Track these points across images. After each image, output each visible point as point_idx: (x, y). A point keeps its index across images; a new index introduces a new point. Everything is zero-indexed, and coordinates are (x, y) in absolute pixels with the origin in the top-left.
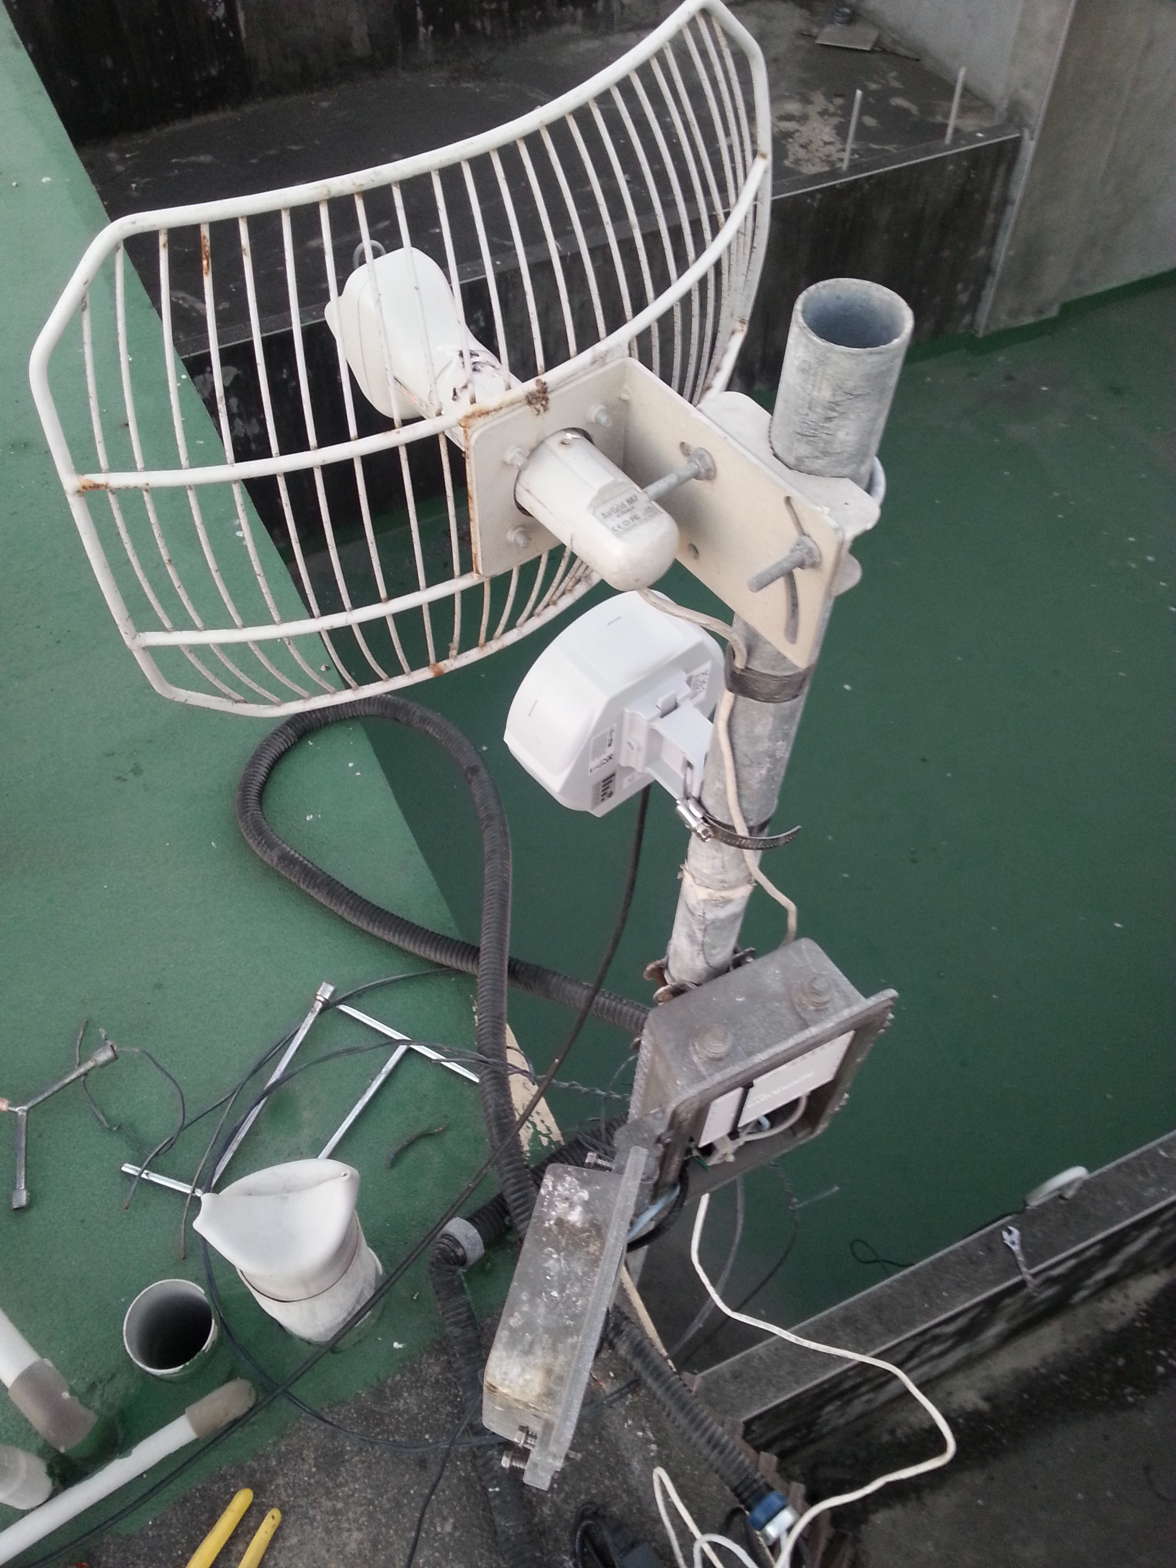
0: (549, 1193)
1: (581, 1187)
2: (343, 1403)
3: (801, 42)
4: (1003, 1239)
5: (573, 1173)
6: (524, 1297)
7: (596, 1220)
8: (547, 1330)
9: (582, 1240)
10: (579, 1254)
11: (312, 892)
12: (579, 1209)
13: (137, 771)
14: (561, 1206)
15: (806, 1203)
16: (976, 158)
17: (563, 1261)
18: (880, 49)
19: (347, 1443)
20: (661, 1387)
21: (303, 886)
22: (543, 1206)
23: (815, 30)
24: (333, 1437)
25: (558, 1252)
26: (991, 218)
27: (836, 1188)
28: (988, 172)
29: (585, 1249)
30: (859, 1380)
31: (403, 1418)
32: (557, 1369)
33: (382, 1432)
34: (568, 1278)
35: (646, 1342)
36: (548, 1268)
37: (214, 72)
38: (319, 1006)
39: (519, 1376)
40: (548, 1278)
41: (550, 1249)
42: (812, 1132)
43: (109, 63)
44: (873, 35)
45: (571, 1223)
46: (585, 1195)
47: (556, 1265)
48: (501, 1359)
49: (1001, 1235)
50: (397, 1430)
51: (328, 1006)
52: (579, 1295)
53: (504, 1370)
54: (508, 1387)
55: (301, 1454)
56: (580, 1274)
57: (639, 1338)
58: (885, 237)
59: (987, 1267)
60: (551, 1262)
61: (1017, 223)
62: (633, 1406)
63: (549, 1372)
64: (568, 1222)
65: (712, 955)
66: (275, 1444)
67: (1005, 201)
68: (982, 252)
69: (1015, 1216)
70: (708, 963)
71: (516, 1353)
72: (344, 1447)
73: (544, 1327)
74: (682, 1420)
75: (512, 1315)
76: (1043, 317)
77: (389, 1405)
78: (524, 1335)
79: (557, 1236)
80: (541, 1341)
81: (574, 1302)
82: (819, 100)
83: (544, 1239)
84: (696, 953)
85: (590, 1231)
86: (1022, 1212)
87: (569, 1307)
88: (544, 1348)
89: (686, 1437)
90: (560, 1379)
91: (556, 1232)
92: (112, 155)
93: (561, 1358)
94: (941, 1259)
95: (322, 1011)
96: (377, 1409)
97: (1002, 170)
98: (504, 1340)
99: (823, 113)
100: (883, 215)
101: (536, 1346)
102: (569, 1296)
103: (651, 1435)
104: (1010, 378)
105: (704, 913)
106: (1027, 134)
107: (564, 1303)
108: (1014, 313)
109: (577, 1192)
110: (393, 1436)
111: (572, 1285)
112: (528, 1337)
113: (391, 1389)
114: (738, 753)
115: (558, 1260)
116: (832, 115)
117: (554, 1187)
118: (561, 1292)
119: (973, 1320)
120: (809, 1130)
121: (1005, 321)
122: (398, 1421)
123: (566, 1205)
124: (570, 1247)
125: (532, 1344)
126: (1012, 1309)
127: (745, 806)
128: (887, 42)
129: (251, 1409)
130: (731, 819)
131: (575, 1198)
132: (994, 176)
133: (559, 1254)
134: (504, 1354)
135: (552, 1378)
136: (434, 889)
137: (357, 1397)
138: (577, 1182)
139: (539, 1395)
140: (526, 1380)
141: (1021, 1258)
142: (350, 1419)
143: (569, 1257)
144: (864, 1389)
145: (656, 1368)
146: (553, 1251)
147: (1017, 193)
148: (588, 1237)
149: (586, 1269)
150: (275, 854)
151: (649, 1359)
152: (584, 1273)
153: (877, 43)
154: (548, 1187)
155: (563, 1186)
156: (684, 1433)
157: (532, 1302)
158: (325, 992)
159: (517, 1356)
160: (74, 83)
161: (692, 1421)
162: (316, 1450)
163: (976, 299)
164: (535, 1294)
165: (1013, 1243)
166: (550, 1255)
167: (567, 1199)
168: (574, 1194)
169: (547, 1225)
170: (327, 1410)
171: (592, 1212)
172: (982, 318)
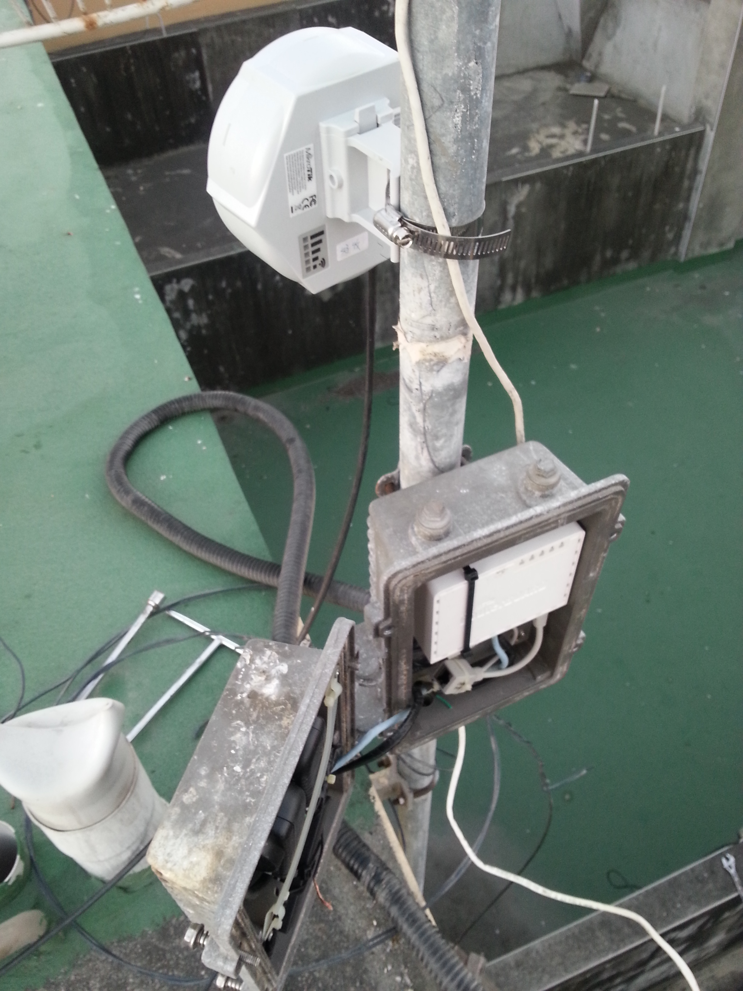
0: (246, 666)
1: (281, 661)
2: (130, 938)
3: (560, 93)
4: (722, 865)
5: (274, 647)
6: (203, 771)
7: (293, 693)
8: (223, 808)
9: (275, 713)
10: (271, 727)
11: (156, 527)
12: (275, 682)
13: (38, 446)
14: (256, 680)
15: (557, 785)
16: (675, 143)
17: (251, 735)
18: (610, 95)
19: (131, 976)
20: (415, 932)
21: (150, 523)
22: (237, 679)
23: (568, 86)
24: (119, 968)
25: (247, 724)
26: (686, 183)
27: (584, 772)
28: (683, 153)
29: (278, 723)
30: (614, 972)
31: (183, 954)
32: (229, 851)
33: (163, 967)
34: (255, 752)
35: (404, 891)
36: (234, 742)
37: (193, 120)
38: (150, 609)
39: (185, 857)
40: (233, 752)
41: (239, 722)
42: (552, 675)
43: (129, 116)
44: (606, 88)
45: (265, 696)
46: (284, 668)
47: (244, 738)
48: (166, 838)
49: (721, 862)
50: (177, 964)
51: (157, 610)
52: (264, 771)
53: (168, 850)
54: (171, 870)
55: (88, 983)
56: (269, 748)
57: (397, 887)
58: (617, 195)
59: (710, 886)
60: (238, 735)
61: (704, 186)
62: (393, 953)
63: (219, 854)
64: (262, 695)
65: (436, 450)
66: (66, 973)
67: (695, 172)
68: (681, 206)
69: (731, 846)
70: (433, 462)
71: (185, 831)
72: (126, 978)
73: (220, 804)
74: (434, 965)
75: (186, 791)
76: (725, 248)
77: (172, 943)
78: (196, 813)
79: (249, 709)
80: (215, 821)
81: (258, 778)
82: (572, 126)
83: (234, 712)
84: (419, 448)
85: (285, 704)
86: (736, 843)
87: (251, 783)
88: (217, 828)
89: (438, 981)
90: (231, 862)
91: (248, 705)
92: (130, 172)
93: (236, 839)
94: (675, 879)
95: (152, 614)
96: (161, 946)
97: (692, 152)
98: (174, 817)
99: (575, 133)
100: (615, 181)
101: (208, 825)
102: (253, 772)
103: (408, 981)
104: (703, 287)
105: (420, 384)
106: (708, 128)
107: (247, 779)
108: (706, 245)
109: (276, 665)
110: (173, 971)
111: (258, 759)
112: (201, 815)
113: (176, 928)
114: (425, 87)
115: (246, 734)
116: (580, 134)
117: (252, 661)
118: (244, 767)
119: (701, 927)
120: (548, 674)
121: (698, 251)
122: (178, 958)
123: (263, 678)
124: (261, 720)
125: (204, 823)
126: (730, 922)
127: (443, 188)
128: (615, 91)
129: (41, 938)
130: (430, 216)
131: (273, 672)
132: (687, 155)
133: (248, 728)
134: (171, 833)
135: (222, 862)
136: (255, 527)
137: (144, 934)
138: (277, 656)
139: (204, 881)
140: (191, 862)
141: (736, 879)
142: (136, 953)
143: (259, 728)
144: (618, 980)
145: (412, 915)
146: (242, 724)
147: (703, 166)
148: (283, 710)
149: (276, 743)
150: (129, 499)
151: (405, 907)
152: (274, 748)
153: (609, 91)
154: (245, 660)
155: (261, 658)
156: (436, 977)
157: (210, 777)
158: (156, 598)
159: (186, 835)
160: (108, 129)
161: (444, 965)
162: (102, 980)
163: (678, 237)
164: (216, 768)
165: (730, 867)
166: (238, 728)
167: (264, 672)
168: (273, 667)
169: (239, 697)
170: (116, 944)
171: (290, 685)
172: (683, 249)
